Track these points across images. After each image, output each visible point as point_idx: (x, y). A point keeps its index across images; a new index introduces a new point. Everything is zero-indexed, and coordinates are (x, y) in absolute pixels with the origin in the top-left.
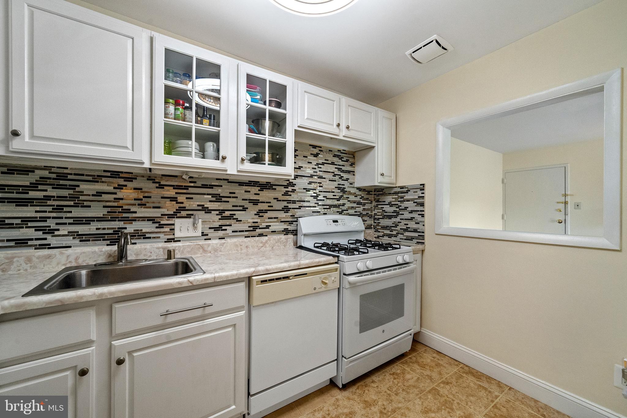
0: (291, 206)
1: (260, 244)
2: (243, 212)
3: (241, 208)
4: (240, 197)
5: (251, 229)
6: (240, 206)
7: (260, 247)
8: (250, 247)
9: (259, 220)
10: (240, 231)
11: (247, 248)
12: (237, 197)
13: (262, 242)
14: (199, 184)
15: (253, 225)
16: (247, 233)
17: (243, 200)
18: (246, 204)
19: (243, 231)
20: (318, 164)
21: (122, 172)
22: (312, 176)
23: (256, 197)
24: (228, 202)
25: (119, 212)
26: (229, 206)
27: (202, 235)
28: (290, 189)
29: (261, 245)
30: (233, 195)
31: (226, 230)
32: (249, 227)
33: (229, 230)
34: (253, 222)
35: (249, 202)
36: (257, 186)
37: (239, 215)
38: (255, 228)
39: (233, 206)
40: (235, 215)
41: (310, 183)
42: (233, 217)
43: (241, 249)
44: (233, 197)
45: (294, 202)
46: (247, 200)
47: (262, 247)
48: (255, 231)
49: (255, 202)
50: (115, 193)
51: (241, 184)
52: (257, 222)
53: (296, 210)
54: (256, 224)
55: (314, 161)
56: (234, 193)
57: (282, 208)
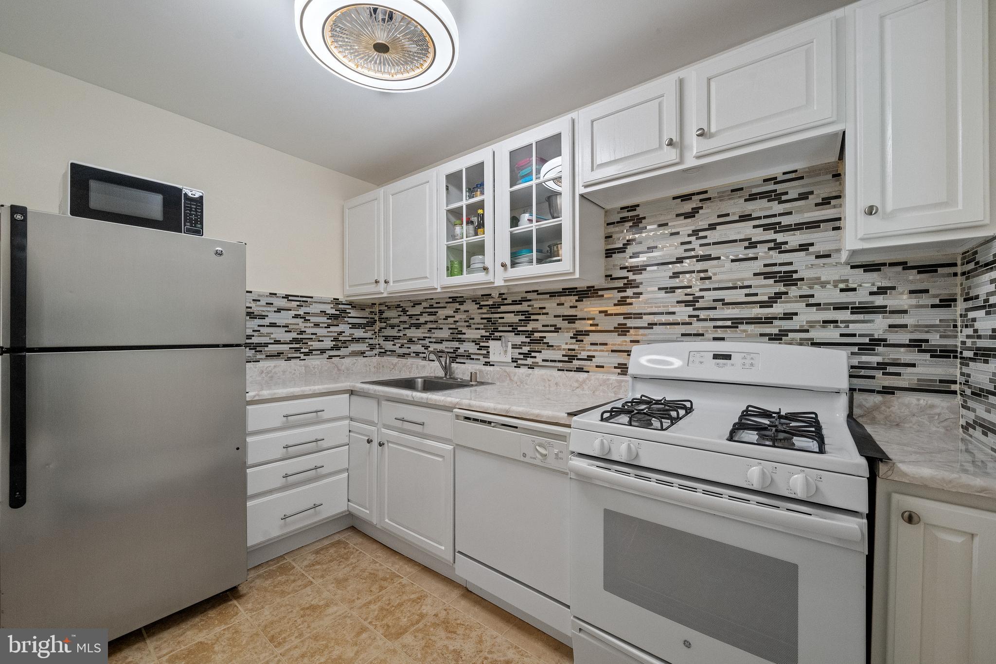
0: (630, 323)
1: (574, 383)
2: (556, 334)
3: (553, 329)
4: (552, 313)
5: (566, 359)
6: (551, 326)
7: (574, 387)
8: (561, 385)
9: (576, 347)
10: (551, 361)
11: (557, 386)
12: (547, 314)
13: (577, 381)
14: (509, 301)
15: (570, 353)
16: (560, 365)
17: (555, 316)
18: (560, 323)
19: (555, 361)
20: (695, 233)
21: (457, 297)
22: (680, 260)
23: (572, 312)
24: (537, 320)
25: (456, 334)
26: (538, 326)
27: (512, 361)
28: (630, 292)
29: (576, 385)
30: (544, 311)
31: (535, 357)
32: (563, 356)
33: (539, 358)
34: (569, 350)
35: (563, 320)
36: (574, 295)
37: (550, 338)
38: (571, 358)
39: (543, 326)
40: (545, 337)
41: (676, 275)
42: (543, 340)
43: (550, 386)
44: (544, 314)
45: (639, 316)
46: (559, 316)
47: (577, 388)
48: (572, 362)
49: (571, 319)
50: (454, 317)
51: (553, 294)
52: (574, 350)
53: (641, 331)
54: (573, 353)
55: (685, 227)
56: (544, 308)
57: (615, 328)
